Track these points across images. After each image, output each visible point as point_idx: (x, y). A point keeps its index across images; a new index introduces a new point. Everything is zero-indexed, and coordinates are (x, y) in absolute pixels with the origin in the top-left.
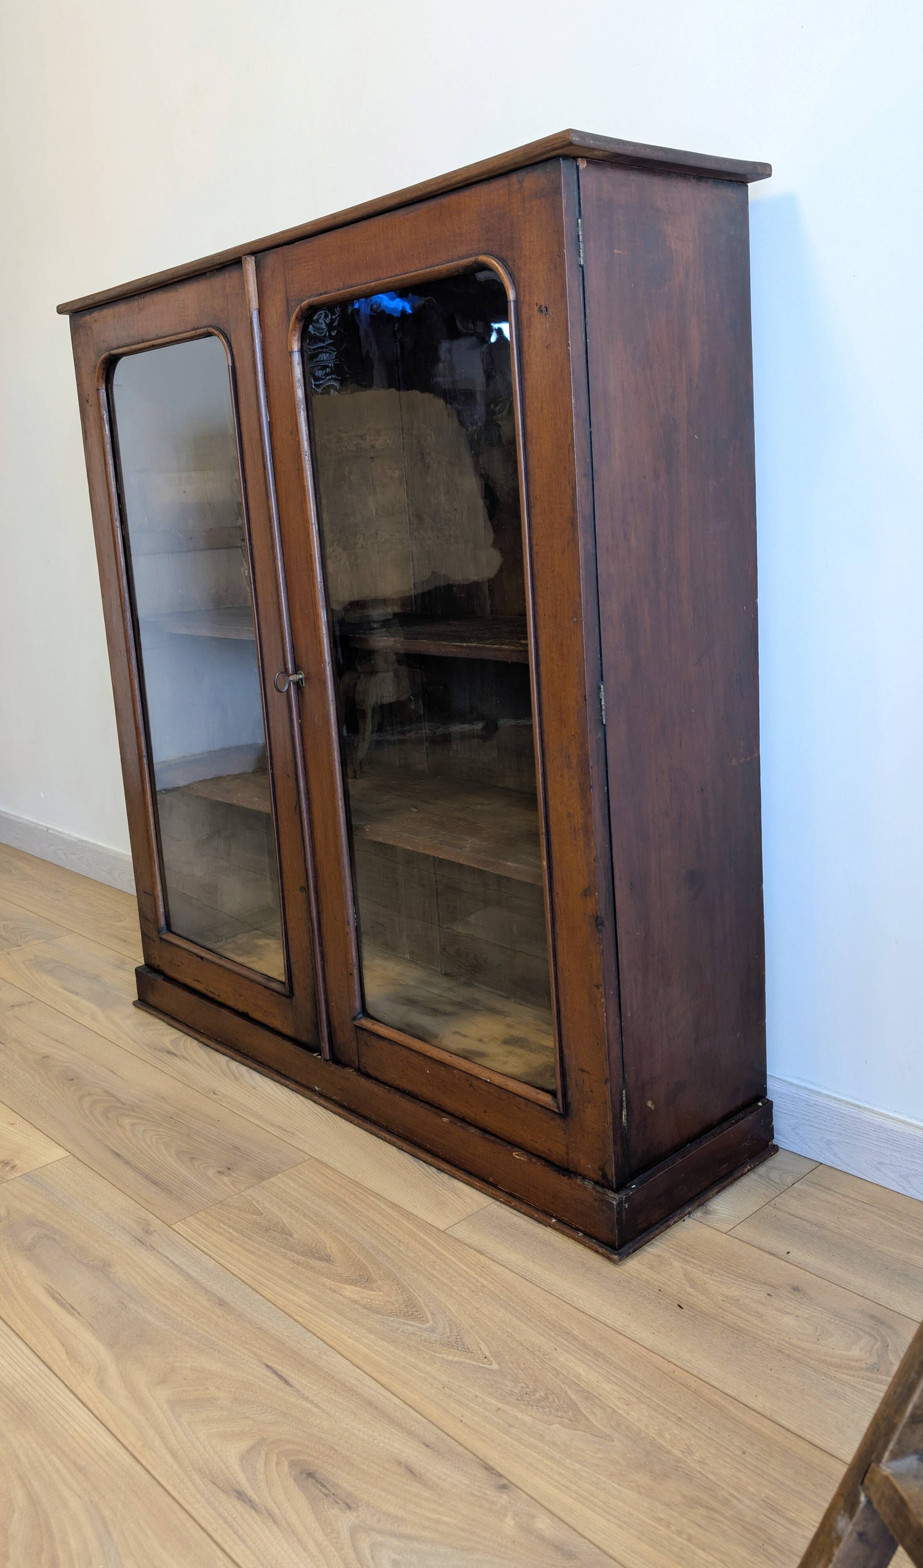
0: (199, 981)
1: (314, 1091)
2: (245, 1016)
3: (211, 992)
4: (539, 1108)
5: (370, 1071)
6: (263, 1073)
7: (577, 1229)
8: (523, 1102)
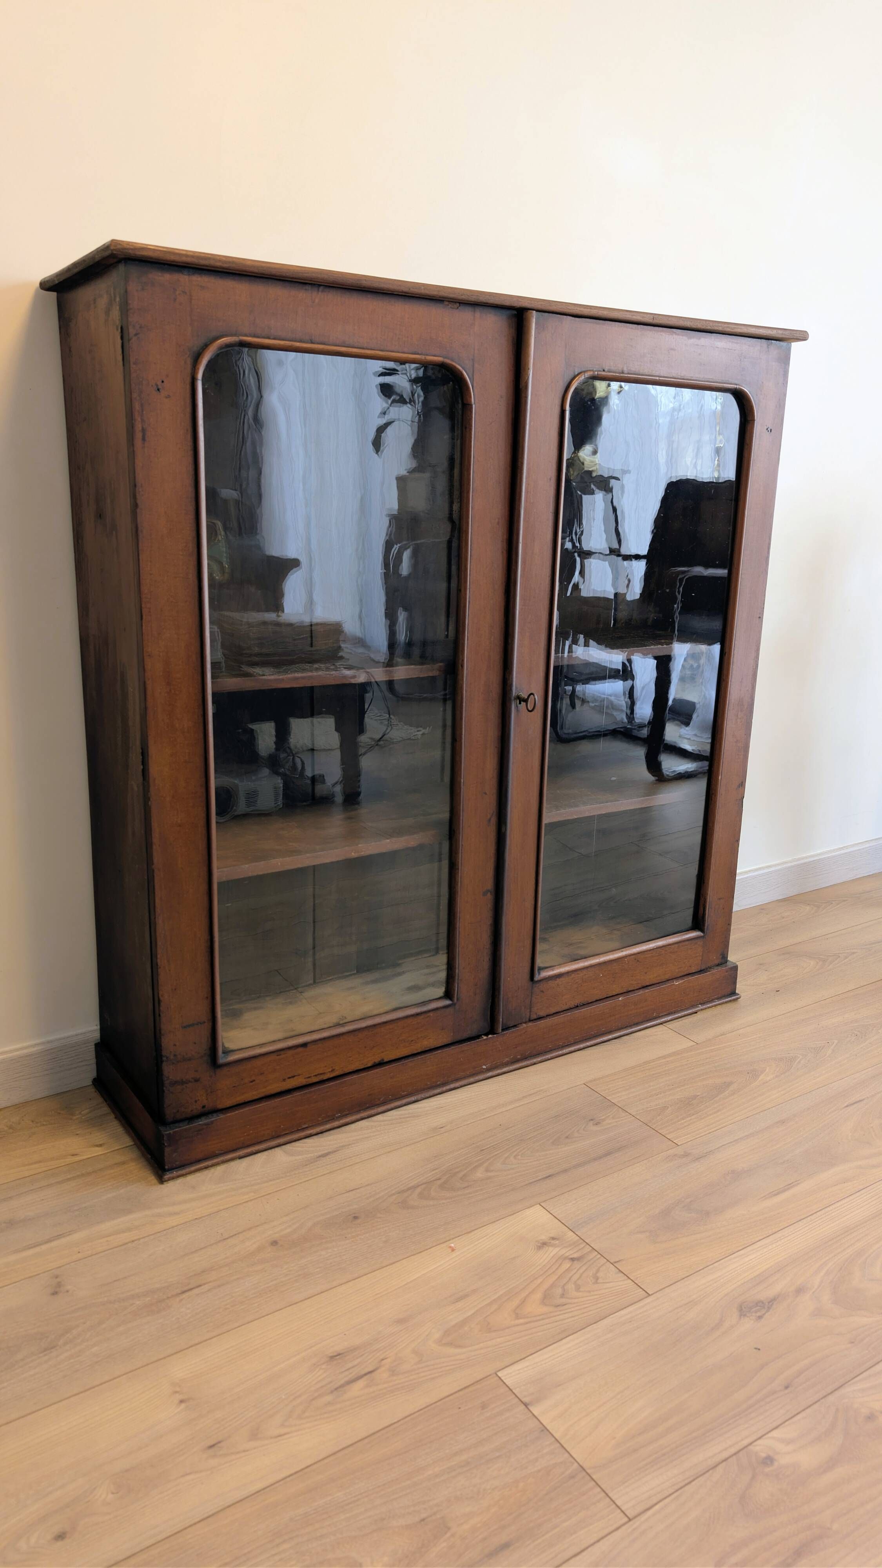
0: (293, 1077)
1: (482, 1072)
2: (381, 1064)
3: (316, 1075)
4: (687, 943)
5: (542, 1014)
6: (419, 1099)
7: (712, 1001)
8: (676, 945)
